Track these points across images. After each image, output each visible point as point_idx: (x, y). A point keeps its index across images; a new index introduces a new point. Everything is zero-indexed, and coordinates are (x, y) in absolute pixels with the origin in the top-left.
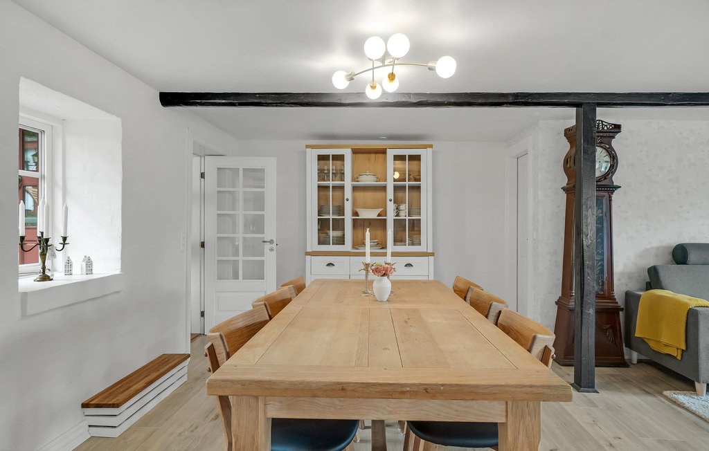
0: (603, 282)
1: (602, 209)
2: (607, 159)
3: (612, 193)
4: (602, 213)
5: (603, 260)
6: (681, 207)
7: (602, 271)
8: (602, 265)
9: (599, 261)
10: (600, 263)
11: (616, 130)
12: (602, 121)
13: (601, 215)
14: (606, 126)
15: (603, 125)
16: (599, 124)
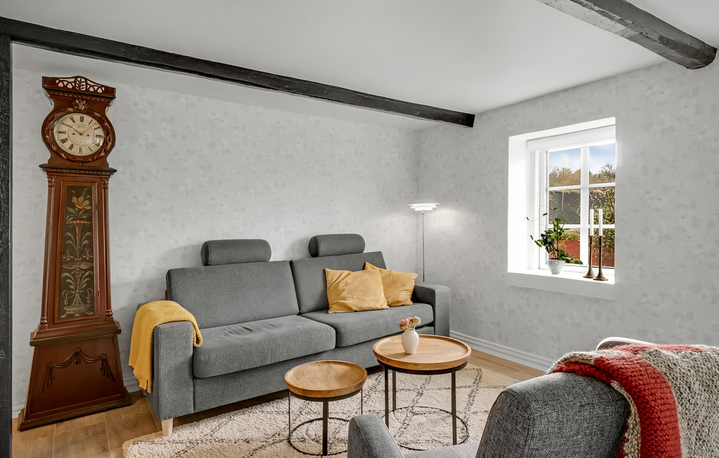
0: (92, 299)
1: (90, 200)
2: (100, 132)
3: (108, 179)
4: (91, 204)
5: (92, 269)
6: (213, 199)
7: (90, 284)
8: (91, 276)
9: (86, 271)
10: (87, 274)
11: (107, 95)
12: (86, 79)
13: (88, 208)
14: (93, 86)
15: (87, 84)
16: (80, 82)
